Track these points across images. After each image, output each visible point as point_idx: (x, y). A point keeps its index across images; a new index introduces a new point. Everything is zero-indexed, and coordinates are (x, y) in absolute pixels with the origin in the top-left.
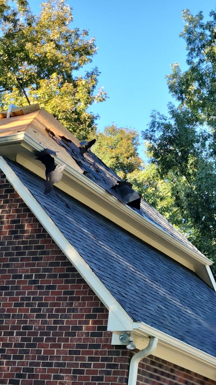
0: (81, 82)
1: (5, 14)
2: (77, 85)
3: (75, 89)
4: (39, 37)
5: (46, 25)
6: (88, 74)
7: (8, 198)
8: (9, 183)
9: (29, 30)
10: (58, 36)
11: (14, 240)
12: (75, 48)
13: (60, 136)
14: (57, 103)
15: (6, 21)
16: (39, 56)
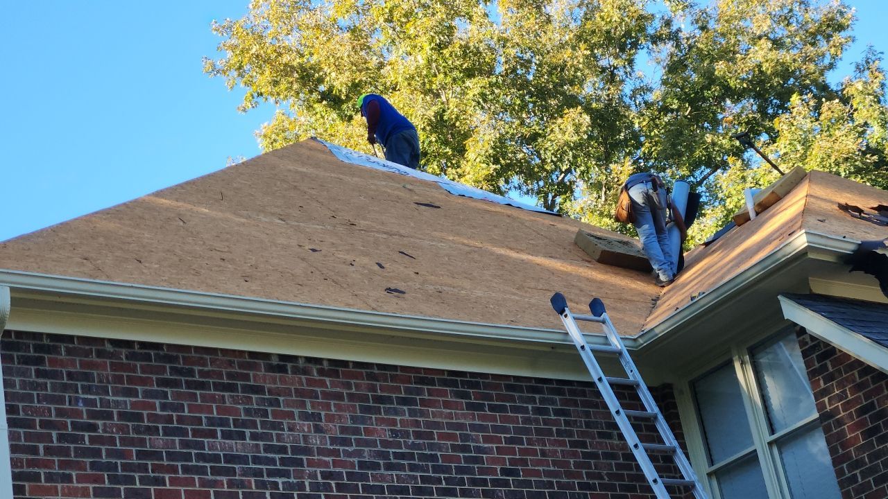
0: (853, 89)
1: (651, 31)
2: (849, 98)
3: (849, 107)
4: (733, 42)
5: (737, 14)
6: (858, 67)
7: (831, 370)
8: (818, 339)
9: (706, 38)
10: (769, 22)
11: (881, 447)
12: (811, 30)
13: (873, 208)
14: (826, 149)
15: (658, 43)
16: (749, 78)
